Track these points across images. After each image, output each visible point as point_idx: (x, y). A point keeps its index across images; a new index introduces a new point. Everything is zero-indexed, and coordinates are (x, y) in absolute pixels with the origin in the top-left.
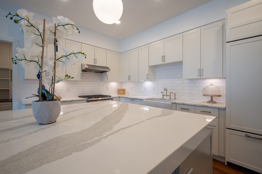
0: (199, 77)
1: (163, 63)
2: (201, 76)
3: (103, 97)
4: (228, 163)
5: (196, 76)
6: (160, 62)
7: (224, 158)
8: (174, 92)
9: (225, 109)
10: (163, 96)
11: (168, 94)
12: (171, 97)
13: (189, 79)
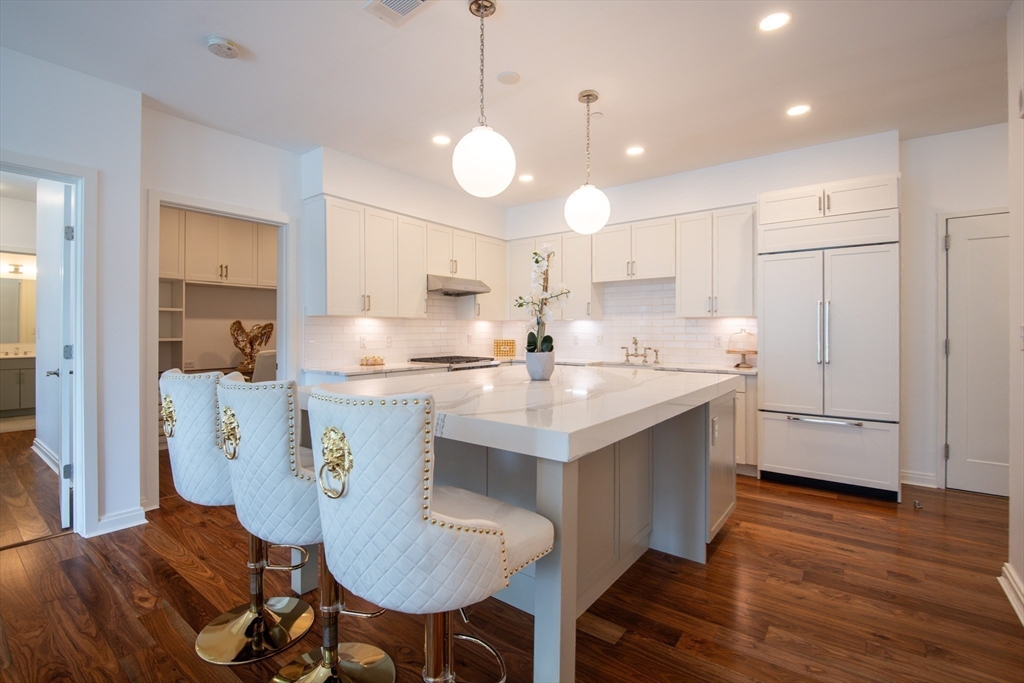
0: (709, 315)
1: (629, 278)
2: (713, 312)
3: (470, 361)
4: (762, 472)
5: (704, 313)
6: (622, 276)
7: (756, 466)
8: (654, 347)
9: (756, 375)
10: (627, 356)
11: (641, 351)
12: (647, 359)
13: (687, 318)
